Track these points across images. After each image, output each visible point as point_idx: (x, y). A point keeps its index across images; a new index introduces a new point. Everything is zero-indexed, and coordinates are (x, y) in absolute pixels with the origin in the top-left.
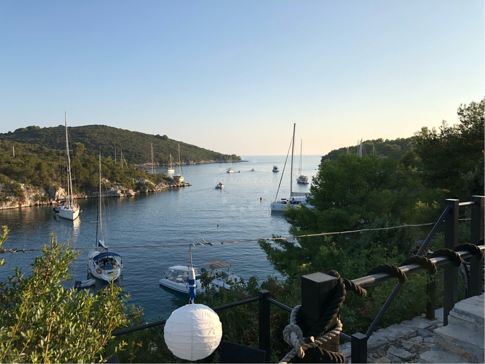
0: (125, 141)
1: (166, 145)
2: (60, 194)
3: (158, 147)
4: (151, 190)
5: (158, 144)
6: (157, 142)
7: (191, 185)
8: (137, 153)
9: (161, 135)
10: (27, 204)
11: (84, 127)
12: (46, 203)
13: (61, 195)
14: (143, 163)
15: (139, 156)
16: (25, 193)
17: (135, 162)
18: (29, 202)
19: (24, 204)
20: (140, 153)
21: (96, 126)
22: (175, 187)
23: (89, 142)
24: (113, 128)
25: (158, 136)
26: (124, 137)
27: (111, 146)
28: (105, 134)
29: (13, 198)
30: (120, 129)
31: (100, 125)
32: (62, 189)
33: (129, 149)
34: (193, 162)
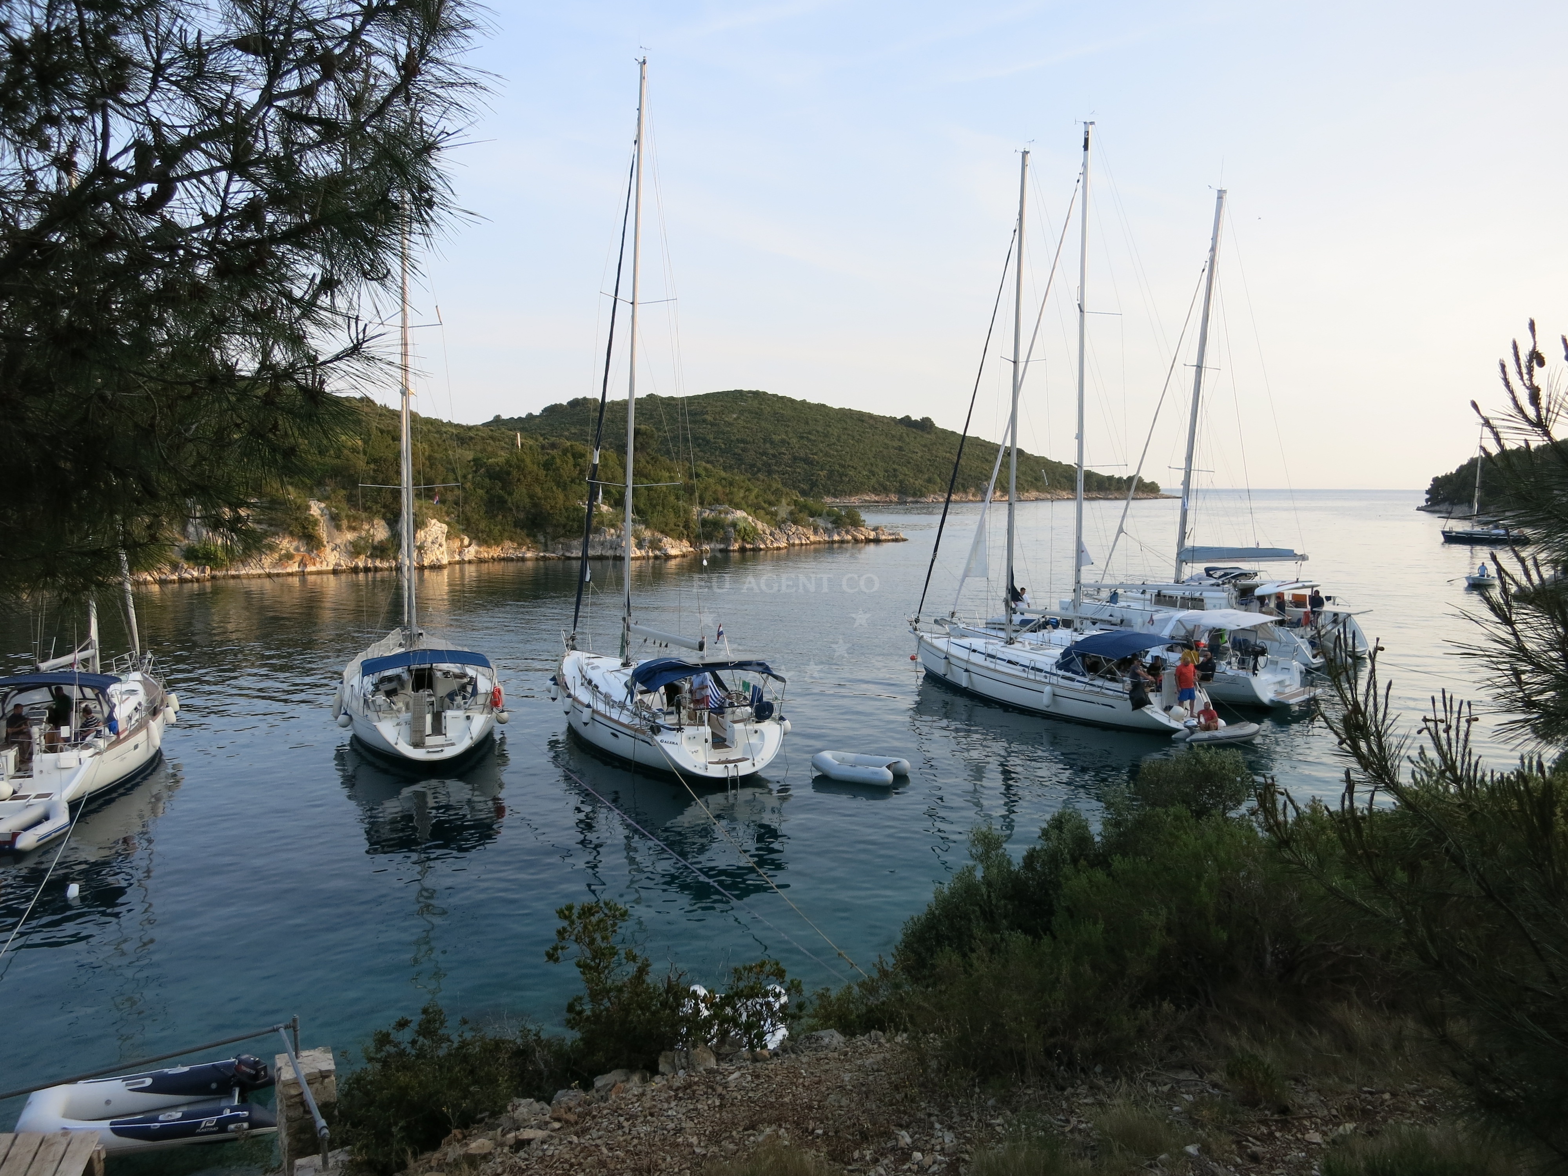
0: (810, 433)
1: (925, 446)
2: (430, 540)
3: (900, 449)
4: (748, 546)
5: (904, 442)
6: (901, 436)
7: (904, 540)
8: (837, 467)
9: (916, 416)
10: (325, 563)
11: (707, 396)
12: (386, 565)
13: (433, 543)
14: (850, 495)
15: (841, 475)
16: (323, 531)
17: (828, 493)
18: (331, 558)
19: (314, 564)
20: (843, 466)
21: (739, 395)
22: (848, 542)
23: (711, 437)
24: (783, 398)
25: (907, 421)
26: (807, 423)
27: (768, 445)
28: (758, 414)
29: (286, 544)
30: (804, 402)
31: (750, 392)
32: (439, 524)
33: (816, 454)
34: (1002, 496)
